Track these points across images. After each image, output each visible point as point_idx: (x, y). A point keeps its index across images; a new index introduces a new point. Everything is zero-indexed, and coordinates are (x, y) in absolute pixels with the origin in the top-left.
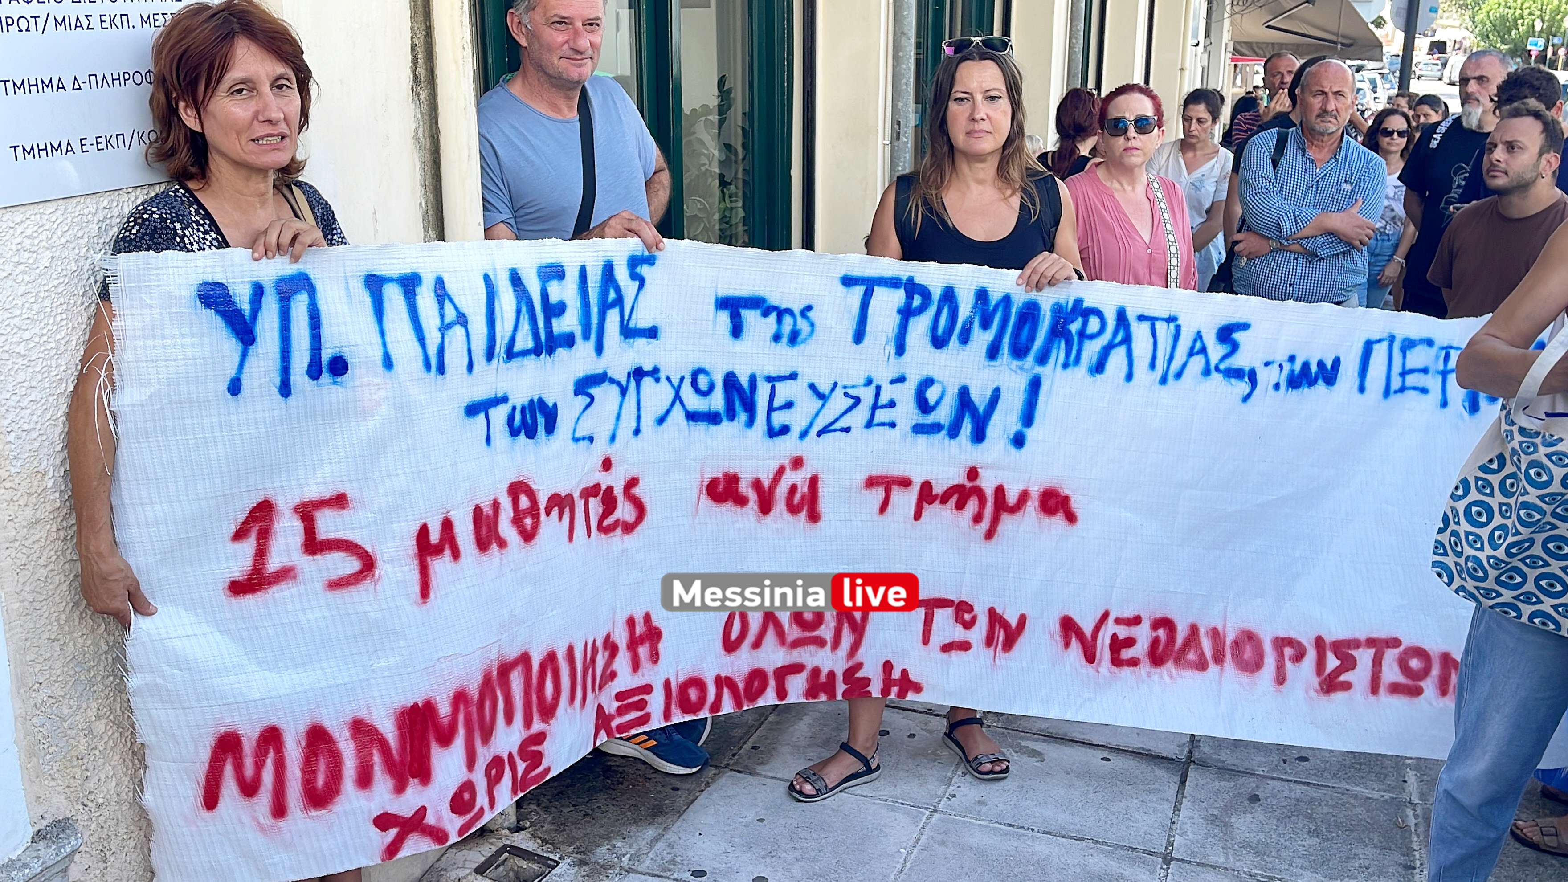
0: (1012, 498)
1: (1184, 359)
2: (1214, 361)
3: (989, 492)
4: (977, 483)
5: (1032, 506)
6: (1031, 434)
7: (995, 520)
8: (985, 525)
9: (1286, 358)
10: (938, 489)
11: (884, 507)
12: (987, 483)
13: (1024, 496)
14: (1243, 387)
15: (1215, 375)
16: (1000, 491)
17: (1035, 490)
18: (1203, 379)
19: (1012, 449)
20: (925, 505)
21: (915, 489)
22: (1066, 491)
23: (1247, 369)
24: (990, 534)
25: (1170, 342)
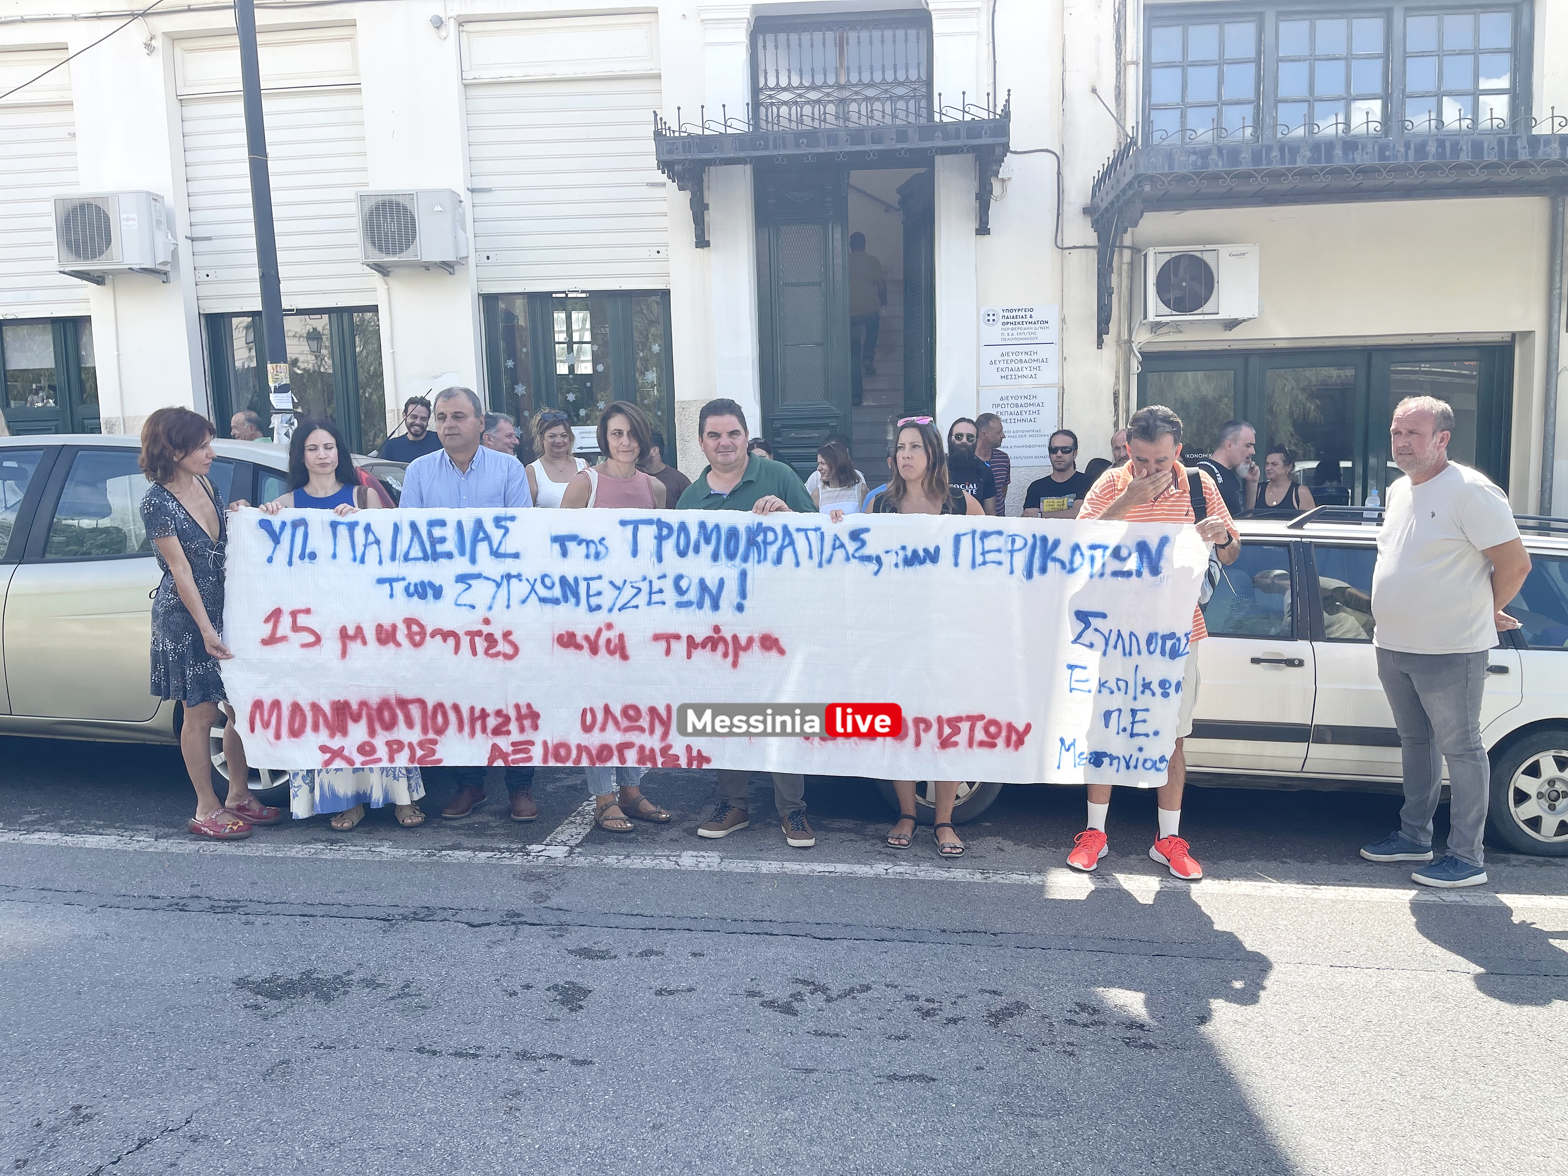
0: (743, 641)
1: (830, 552)
2: (851, 551)
3: (729, 639)
4: (721, 634)
5: (756, 646)
6: (746, 603)
7: (736, 656)
8: (730, 658)
9: (899, 547)
10: (699, 639)
11: (668, 652)
12: (727, 635)
13: (750, 640)
14: (874, 567)
15: (853, 560)
16: (735, 638)
17: (756, 636)
18: (847, 563)
19: (738, 613)
20: (693, 650)
21: (684, 640)
22: (776, 635)
23: (874, 556)
24: (735, 664)
25: (819, 543)
